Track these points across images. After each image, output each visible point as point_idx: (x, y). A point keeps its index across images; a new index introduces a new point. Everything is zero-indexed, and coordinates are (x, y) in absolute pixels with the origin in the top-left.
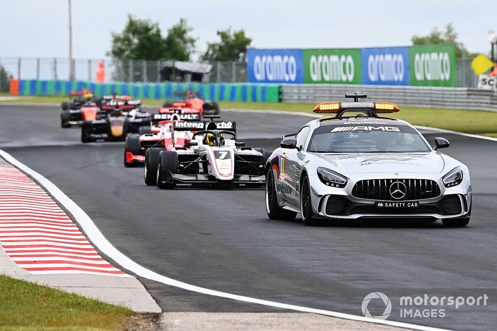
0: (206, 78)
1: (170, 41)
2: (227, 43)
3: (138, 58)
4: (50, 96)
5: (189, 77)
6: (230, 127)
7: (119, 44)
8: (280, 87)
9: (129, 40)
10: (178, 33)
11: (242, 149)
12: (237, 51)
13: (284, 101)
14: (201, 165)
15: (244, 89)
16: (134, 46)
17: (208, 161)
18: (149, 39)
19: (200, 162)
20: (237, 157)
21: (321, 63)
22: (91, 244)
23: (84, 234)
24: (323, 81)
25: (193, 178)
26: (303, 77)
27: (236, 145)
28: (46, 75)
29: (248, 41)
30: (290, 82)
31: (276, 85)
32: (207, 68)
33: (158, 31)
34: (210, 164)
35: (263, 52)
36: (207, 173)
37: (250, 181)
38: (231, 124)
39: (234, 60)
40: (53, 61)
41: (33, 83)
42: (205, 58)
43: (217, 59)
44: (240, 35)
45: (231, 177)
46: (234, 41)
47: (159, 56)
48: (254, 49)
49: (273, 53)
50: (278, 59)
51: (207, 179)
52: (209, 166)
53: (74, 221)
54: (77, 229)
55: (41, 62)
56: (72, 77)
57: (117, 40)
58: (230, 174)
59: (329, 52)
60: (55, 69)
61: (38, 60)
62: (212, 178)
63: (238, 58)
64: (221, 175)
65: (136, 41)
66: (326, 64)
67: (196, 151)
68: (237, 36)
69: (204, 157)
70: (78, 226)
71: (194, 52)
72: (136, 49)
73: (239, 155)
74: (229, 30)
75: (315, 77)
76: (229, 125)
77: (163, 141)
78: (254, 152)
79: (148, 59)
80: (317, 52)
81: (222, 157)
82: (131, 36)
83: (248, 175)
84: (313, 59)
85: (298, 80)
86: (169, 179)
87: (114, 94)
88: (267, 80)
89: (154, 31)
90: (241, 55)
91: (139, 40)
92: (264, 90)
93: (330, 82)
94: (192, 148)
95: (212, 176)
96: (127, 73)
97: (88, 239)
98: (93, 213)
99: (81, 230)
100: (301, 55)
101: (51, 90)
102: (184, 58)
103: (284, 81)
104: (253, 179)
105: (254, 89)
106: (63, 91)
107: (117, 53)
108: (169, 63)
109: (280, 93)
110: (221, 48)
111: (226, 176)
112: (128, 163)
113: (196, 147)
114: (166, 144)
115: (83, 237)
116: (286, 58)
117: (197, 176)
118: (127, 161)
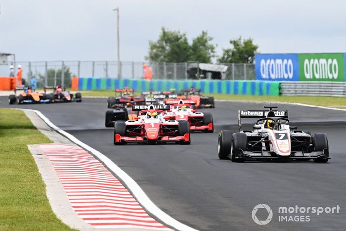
0: (223, 76)
1: (195, 48)
2: (238, 50)
3: (170, 61)
4: (103, 91)
5: (210, 75)
6: (283, 115)
7: (155, 51)
8: (280, 84)
9: (163, 48)
10: (201, 42)
11: (295, 132)
12: (246, 56)
13: (283, 95)
14: (264, 144)
15: (253, 85)
16: (166, 52)
17: (270, 141)
18: (178, 46)
19: (263, 142)
20: (292, 138)
21: (313, 65)
22: (140, 205)
23: (134, 197)
24: (314, 79)
25: (260, 155)
26: (298, 75)
27: (290, 128)
28: (100, 74)
29: (255, 48)
30: (288, 79)
31: (277, 82)
32: (224, 68)
33: (186, 40)
34: (272, 143)
35: (267, 57)
36: (270, 150)
37: (303, 156)
38: (284, 113)
39: (245, 62)
40: (105, 63)
41: (90, 80)
42: (222, 61)
43: (231, 62)
44: (248, 43)
45: (289, 154)
46: (244, 48)
47: (186, 59)
48: (259, 54)
49: (275, 56)
50: (279, 61)
51: (270, 155)
52: (271, 145)
53: (126, 187)
54: (128, 193)
55: (96, 64)
56: (119, 76)
57: (153, 47)
58: (288, 151)
59: (318, 56)
60: (106, 70)
61: (94, 63)
62: (274, 154)
63: (248, 61)
64: (281, 151)
65: (168, 48)
66: (316, 65)
67: (259, 133)
68: (246, 43)
69: (267, 138)
70: (129, 191)
71: (213, 56)
72: (168, 55)
73: (294, 136)
74: (240, 39)
75: (307, 76)
76: (282, 114)
77: (144, 125)
78: (304, 134)
79: (178, 61)
80: (310, 56)
81: (281, 138)
82: (164, 44)
83: (301, 152)
84: (306, 61)
85: (295, 78)
86: (241, 155)
87: (151, 90)
88: (270, 79)
89: (182, 40)
90: (250, 58)
91: (170, 47)
92: (268, 86)
93: (319, 80)
94: (256, 131)
95: (273, 152)
96: (162, 73)
97: (137, 201)
98: (141, 181)
99: (131, 194)
100: (297, 58)
101: (103, 86)
102: (206, 60)
103: (284, 79)
104: (305, 155)
105: (261, 85)
106: (113, 87)
107: (154, 58)
108: (194, 65)
109: (280, 88)
110: (233, 53)
111: (285, 153)
112: (117, 142)
113: (260, 131)
114: (146, 128)
115: (134, 200)
116: (285, 61)
117: (262, 153)
118: (116, 141)
